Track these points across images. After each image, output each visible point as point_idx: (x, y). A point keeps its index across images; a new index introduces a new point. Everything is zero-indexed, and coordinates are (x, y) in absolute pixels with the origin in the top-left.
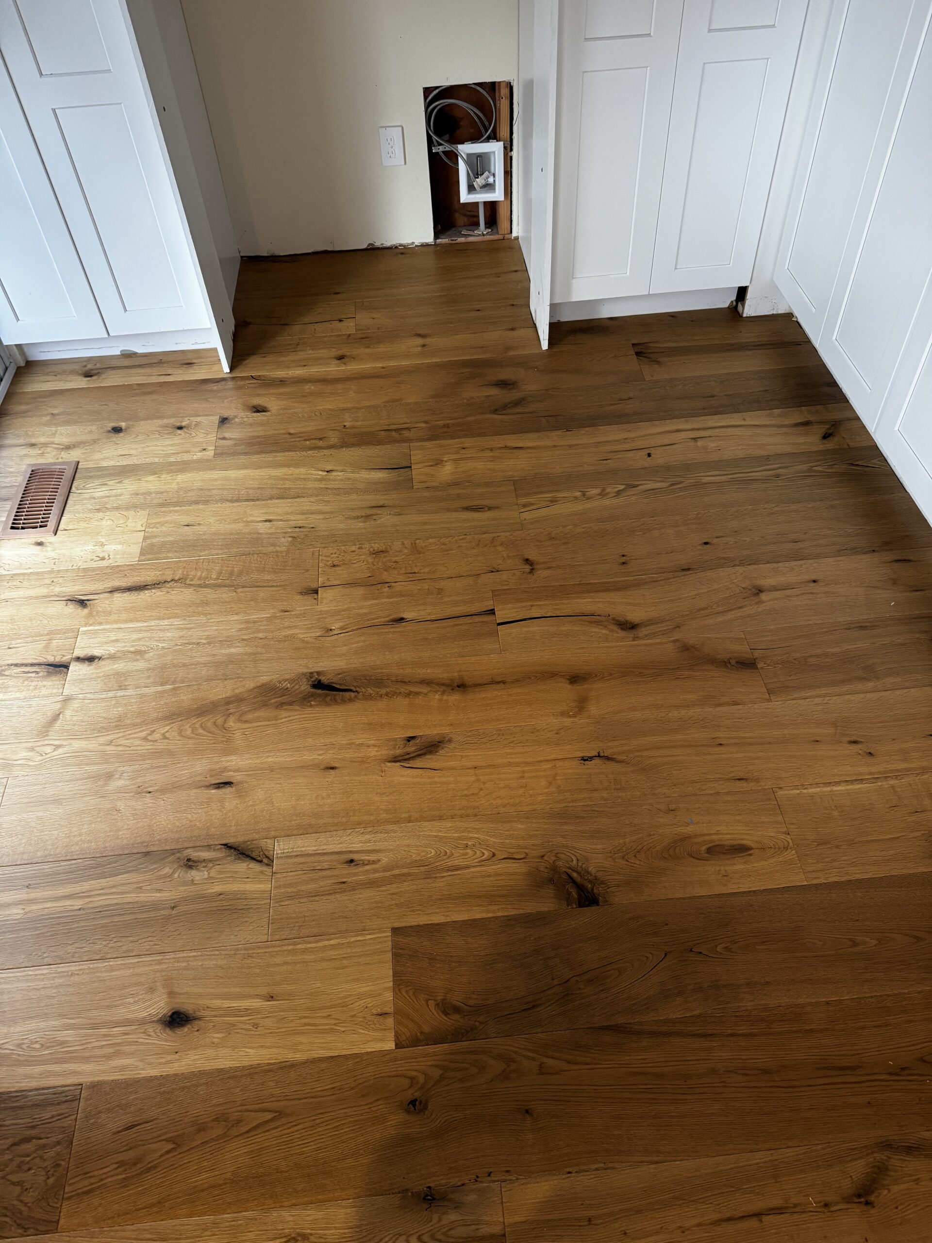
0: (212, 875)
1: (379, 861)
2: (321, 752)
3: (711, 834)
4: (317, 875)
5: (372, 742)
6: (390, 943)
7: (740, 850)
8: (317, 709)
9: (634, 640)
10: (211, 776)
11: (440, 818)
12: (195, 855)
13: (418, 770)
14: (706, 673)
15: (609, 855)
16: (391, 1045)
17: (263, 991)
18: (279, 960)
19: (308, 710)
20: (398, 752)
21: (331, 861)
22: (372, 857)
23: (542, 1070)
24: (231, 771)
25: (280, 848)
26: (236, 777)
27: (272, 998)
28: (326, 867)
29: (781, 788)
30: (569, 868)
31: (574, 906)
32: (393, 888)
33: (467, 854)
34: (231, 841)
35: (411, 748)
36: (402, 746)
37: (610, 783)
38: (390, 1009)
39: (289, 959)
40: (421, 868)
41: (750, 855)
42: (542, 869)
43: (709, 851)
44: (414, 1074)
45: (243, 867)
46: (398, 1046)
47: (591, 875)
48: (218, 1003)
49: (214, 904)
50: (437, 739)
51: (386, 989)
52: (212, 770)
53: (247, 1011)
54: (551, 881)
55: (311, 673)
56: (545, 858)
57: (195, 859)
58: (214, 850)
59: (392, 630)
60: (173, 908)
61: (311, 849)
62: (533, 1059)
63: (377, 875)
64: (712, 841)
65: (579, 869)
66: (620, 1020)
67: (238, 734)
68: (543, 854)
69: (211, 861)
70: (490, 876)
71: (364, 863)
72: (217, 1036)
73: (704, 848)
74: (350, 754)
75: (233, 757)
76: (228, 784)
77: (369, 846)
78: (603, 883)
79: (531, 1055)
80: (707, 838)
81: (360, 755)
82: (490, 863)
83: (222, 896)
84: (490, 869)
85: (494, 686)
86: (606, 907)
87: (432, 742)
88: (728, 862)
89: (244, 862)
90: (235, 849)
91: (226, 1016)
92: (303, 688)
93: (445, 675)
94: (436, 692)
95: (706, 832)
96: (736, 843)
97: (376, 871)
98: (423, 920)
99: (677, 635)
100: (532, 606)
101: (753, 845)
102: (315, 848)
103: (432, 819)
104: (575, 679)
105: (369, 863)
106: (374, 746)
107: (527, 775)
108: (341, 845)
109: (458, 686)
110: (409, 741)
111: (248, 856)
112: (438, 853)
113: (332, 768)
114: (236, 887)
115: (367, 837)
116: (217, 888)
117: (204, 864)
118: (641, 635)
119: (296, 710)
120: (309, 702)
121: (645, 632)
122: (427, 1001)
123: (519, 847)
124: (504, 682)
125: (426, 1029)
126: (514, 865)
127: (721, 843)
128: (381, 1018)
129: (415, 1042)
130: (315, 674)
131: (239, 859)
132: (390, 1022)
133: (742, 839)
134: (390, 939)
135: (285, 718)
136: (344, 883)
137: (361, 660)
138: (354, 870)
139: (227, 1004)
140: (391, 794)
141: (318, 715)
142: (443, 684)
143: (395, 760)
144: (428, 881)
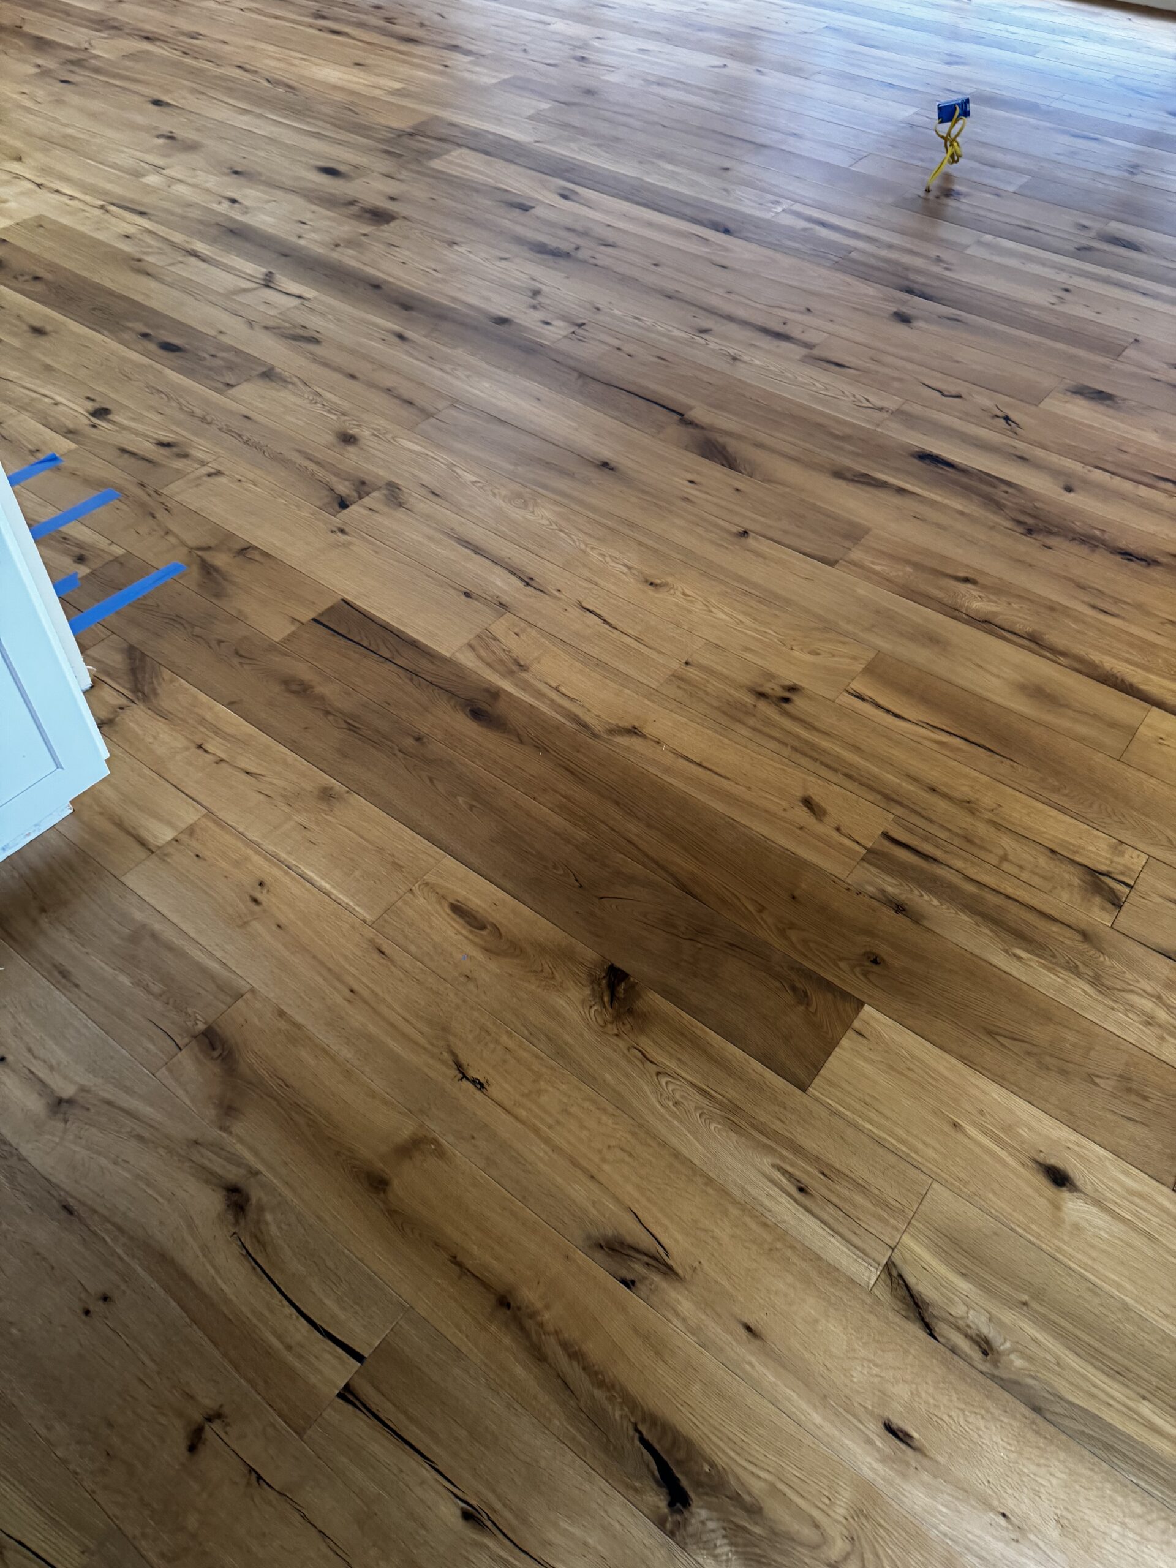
0: (964, 1308)
1: (773, 1166)
2: (747, 1367)
3: (466, 937)
4: (846, 1207)
5: (676, 1322)
6: (816, 1081)
7: (458, 910)
8: (708, 1451)
9: (257, 1173)
10: (908, 1464)
11: (677, 1155)
12: (976, 1355)
13: (654, 1232)
14: (256, 1066)
15: (560, 989)
16: (866, 1008)
17: (960, 1137)
18: (931, 1153)
19: (721, 1461)
20: (656, 1278)
21: (823, 1209)
22: (777, 1175)
23: (762, 909)
24: (878, 1450)
25: (869, 1275)
26: (874, 1430)
27: (955, 1125)
28: (831, 1206)
29: (364, 921)
30: (605, 1007)
31: (632, 979)
32: (777, 1126)
33: (683, 1097)
34: (922, 1335)
35: (638, 1270)
36: (647, 1282)
37: (486, 1044)
38: (850, 1033)
39: (920, 1146)
40: (735, 1121)
41: (458, 901)
42: (628, 1026)
43: (483, 927)
44: (862, 977)
45: (924, 1288)
46: (861, 1004)
47: (593, 988)
48: (1010, 1161)
49: (977, 1269)
50: (599, 1255)
51: (843, 1049)
52: (904, 1476)
53: (986, 1132)
54: (630, 1012)
55: (672, 1534)
56: (616, 1032)
57: (977, 1348)
58: (949, 1340)
59: (498, 1506)
60: (1025, 1304)
61: (836, 1242)
62: (762, 919)
63: (785, 1153)
64: (471, 932)
65: (597, 1000)
66: (677, 891)
67: (840, 1511)
68: (615, 1038)
69: (958, 1329)
70: (679, 1060)
71: (790, 1176)
72: (1023, 1132)
73: (484, 933)
74: (714, 1329)
75: (866, 1471)
76: (890, 1429)
77: (775, 1191)
78: (590, 975)
79: (762, 923)
80: (471, 937)
81: (703, 1317)
82: (669, 1071)
83: (964, 1271)
84: (672, 1065)
85: (469, 1264)
86: (608, 958)
87: (609, 1255)
88: (480, 911)
89: (919, 1293)
90: (922, 1319)
91: (1007, 1143)
92: (703, 1513)
93: (507, 1341)
94: (541, 1325)
95: (466, 941)
96: (455, 916)
97: (783, 1158)
98: (769, 1074)
99: (215, 1133)
100: (289, 1348)
101: (446, 905)
102: (832, 1240)
103: (686, 1162)
104: (378, 1184)
105: (784, 1172)
106: (677, 1315)
107: (550, 1121)
108: (801, 1216)
109: (508, 1306)
110: (633, 1282)
111: (912, 1296)
112: (708, 1121)
113: (748, 1329)
114: (942, 1269)
115: (767, 1202)
116: (964, 1285)
117: (969, 1332)
118: (242, 1172)
119: (737, 1478)
120: (708, 1475)
121: (233, 1169)
122: (815, 1014)
123: (629, 1061)
124: (454, 1260)
125: (830, 996)
126: (648, 1050)
127: (466, 925)
128: (863, 1032)
129: (845, 996)
130: (669, 1526)
131: (924, 1302)
132: (857, 1024)
133: (448, 914)
134: (812, 1085)
135: (759, 1477)
136: (823, 1174)
137: (587, 1486)
138: (805, 1179)
139: (1003, 1154)
140: (706, 1231)
141: (714, 1438)
142: (522, 1328)
143: (668, 1271)
144: (738, 1103)
